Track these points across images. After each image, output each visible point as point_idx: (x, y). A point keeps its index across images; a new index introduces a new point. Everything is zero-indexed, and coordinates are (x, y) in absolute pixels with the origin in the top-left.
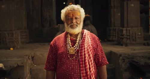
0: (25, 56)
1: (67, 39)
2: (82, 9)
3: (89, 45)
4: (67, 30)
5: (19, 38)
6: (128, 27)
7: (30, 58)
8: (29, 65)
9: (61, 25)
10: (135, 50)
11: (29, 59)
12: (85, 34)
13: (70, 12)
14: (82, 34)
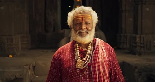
0: (25, 65)
1: (75, 49)
2: (95, 11)
3: (104, 58)
4: (74, 38)
5: (20, 44)
6: (142, 34)
7: (31, 67)
8: (29, 76)
9: (66, 31)
10: (151, 61)
11: (30, 69)
12: (98, 43)
13: (79, 14)
14: (94, 43)
